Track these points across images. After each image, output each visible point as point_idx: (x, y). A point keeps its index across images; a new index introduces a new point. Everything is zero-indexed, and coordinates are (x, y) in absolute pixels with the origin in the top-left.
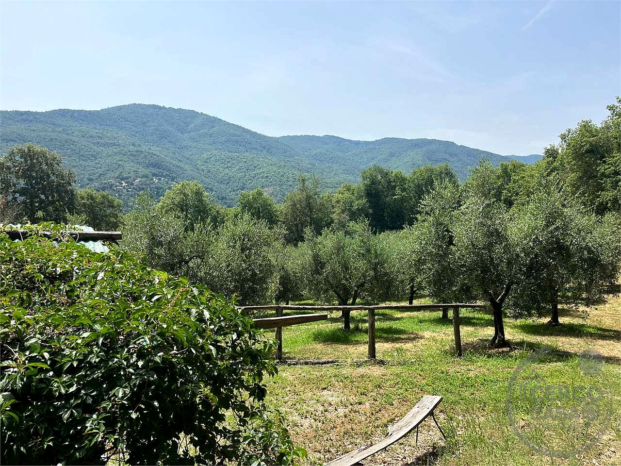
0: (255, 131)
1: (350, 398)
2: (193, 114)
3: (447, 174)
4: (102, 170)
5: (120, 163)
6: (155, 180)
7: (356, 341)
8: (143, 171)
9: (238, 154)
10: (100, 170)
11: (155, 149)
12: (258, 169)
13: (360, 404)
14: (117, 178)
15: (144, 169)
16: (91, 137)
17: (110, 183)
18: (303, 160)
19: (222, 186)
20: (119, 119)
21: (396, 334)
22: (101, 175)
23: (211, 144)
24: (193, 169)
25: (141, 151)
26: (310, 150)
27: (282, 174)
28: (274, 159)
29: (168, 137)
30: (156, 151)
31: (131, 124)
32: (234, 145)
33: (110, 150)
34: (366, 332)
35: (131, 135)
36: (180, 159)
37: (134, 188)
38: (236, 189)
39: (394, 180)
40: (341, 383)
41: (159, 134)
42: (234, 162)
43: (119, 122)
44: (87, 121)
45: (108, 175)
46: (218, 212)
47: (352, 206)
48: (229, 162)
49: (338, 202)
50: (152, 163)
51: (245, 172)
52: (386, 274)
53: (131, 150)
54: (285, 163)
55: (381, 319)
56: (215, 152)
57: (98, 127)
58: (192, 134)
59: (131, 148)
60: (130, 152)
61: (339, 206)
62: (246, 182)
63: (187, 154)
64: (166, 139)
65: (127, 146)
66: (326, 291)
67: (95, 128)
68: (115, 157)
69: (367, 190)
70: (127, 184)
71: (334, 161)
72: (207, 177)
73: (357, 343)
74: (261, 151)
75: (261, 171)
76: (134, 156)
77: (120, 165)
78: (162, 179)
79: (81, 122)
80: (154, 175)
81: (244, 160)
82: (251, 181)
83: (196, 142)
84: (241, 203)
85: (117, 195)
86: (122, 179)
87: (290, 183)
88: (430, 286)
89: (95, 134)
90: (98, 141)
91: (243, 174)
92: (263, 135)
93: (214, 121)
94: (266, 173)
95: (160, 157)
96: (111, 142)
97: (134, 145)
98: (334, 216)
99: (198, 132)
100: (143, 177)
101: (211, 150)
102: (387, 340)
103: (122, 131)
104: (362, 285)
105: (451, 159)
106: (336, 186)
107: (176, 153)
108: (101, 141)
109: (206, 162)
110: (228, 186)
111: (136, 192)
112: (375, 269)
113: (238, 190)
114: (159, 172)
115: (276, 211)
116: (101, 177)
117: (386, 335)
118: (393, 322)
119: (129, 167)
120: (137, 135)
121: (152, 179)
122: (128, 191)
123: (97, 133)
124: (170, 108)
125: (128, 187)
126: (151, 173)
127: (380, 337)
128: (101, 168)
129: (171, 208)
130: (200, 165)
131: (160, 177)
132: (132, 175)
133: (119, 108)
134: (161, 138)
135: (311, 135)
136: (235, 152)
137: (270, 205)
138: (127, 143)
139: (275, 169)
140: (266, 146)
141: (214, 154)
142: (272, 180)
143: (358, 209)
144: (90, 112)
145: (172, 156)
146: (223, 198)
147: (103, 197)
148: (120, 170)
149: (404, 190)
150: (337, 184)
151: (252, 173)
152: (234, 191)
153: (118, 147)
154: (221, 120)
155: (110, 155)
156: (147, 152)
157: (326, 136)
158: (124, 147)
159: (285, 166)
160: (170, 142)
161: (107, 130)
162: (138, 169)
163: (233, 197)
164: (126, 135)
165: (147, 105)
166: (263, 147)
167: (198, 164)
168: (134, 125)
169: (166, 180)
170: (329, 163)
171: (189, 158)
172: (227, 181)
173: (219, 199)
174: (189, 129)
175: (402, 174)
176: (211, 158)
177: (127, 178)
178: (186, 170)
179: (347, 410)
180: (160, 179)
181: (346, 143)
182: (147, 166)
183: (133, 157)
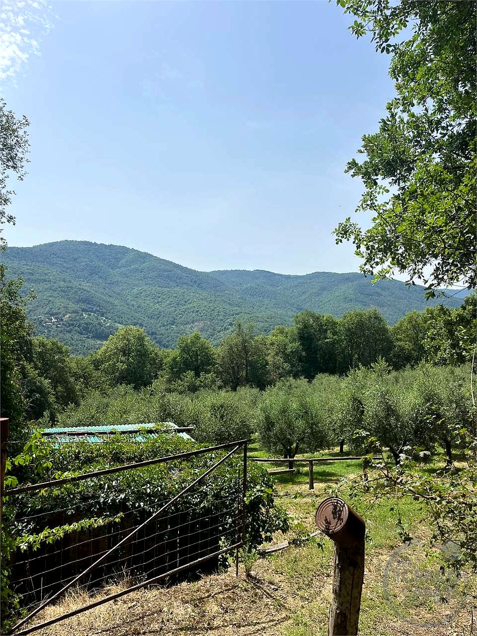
0: (185, 266)
1: (300, 516)
2: (124, 250)
3: (376, 318)
4: (32, 306)
5: (50, 299)
6: (84, 315)
7: (299, 482)
8: (73, 306)
9: (168, 289)
10: (30, 306)
11: (86, 285)
12: (189, 303)
13: (306, 518)
14: (47, 314)
15: (74, 305)
16: (23, 273)
17: (40, 319)
18: (234, 294)
19: (152, 321)
20: (50, 256)
21: (329, 477)
22: (31, 310)
23: (142, 280)
24: (123, 304)
25: (71, 287)
26: (241, 284)
27: (212, 308)
28: (205, 294)
29: (99, 272)
30: (86, 286)
31: (62, 259)
32: (165, 280)
33: (41, 287)
34: (306, 474)
35: (62, 271)
36: (110, 294)
37: (63, 324)
38: (165, 324)
39: (326, 324)
40: (294, 507)
41: (90, 270)
42: (165, 297)
43: (50, 258)
44: (19, 258)
45: (37, 312)
46: (156, 354)
47: (286, 349)
48: (159, 297)
49: (272, 344)
50: (82, 298)
51: (176, 307)
52: (320, 432)
53: (62, 286)
54: (216, 297)
55: (317, 463)
56: (145, 287)
57: (30, 264)
58: (123, 269)
59: (61, 284)
60: (60, 287)
61: (273, 349)
62: (177, 316)
63: (117, 289)
64: (97, 274)
65: (58, 282)
66: (275, 444)
67: (27, 265)
68: (45, 293)
69: (300, 333)
70: (56, 320)
71: (265, 295)
72: (137, 312)
73: (300, 483)
74: (192, 286)
75: (192, 305)
76: (65, 292)
77: (50, 301)
78: (92, 314)
79: (12, 259)
80: (83, 310)
81: (175, 295)
82: (181, 316)
83: (127, 277)
84: (180, 346)
85: (46, 331)
86: (52, 315)
87: (221, 317)
88: (350, 442)
89: (27, 271)
90: (30, 277)
91: (173, 308)
92: (194, 270)
93: (146, 256)
94: (196, 307)
95: (90, 293)
96: (42, 278)
97: (64, 281)
98: (269, 358)
99: (129, 268)
100: (73, 312)
101: (142, 285)
102: (321, 481)
103: (53, 267)
104: (302, 439)
105: (383, 293)
106: (267, 320)
107: (107, 289)
108: (32, 277)
109: (137, 297)
110: (158, 320)
111: (66, 328)
112: (311, 428)
113: (167, 324)
114: (90, 308)
115: (213, 354)
116: (31, 313)
117: (321, 477)
118: (326, 466)
119: (59, 303)
120: (68, 271)
121: (82, 315)
122: (57, 327)
123: (28, 269)
124: (101, 244)
125: (58, 323)
126: (82, 309)
127: (316, 479)
128: (30, 304)
129: (115, 353)
130: (130, 301)
131: (90, 313)
132: (62, 311)
133: (51, 245)
134: (91, 274)
135: (242, 269)
136: (165, 287)
137: (207, 348)
138: (58, 279)
139: (206, 304)
140: (196, 281)
141: (145, 289)
142: (202, 314)
143: (292, 352)
144: (22, 249)
145: (103, 292)
146: (153, 334)
147: (53, 344)
148: (50, 305)
149: (335, 333)
150: (268, 318)
151: (183, 308)
152: (164, 326)
153: (49, 283)
154: (153, 256)
155: (40, 291)
156: (77, 287)
157: (256, 270)
158: (55, 283)
159: (215, 300)
160: (101, 277)
161: (39, 266)
162: (68, 304)
163: (163, 332)
164: (57, 271)
165: (79, 241)
166: (194, 281)
167: (128, 299)
168: (65, 262)
169: (96, 315)
170: (260, 297)
171: (119, 293)
172: (157, 316)
173: (149, 334)
174: (120, 264)
175: (333, 318)
176: (141, 293)
177: (57, 314)
178: (116, 306)
179: (299, 521)
180: (90, 315)
181: (277, 276)
182: (77, 302)
183: (63, 293)
